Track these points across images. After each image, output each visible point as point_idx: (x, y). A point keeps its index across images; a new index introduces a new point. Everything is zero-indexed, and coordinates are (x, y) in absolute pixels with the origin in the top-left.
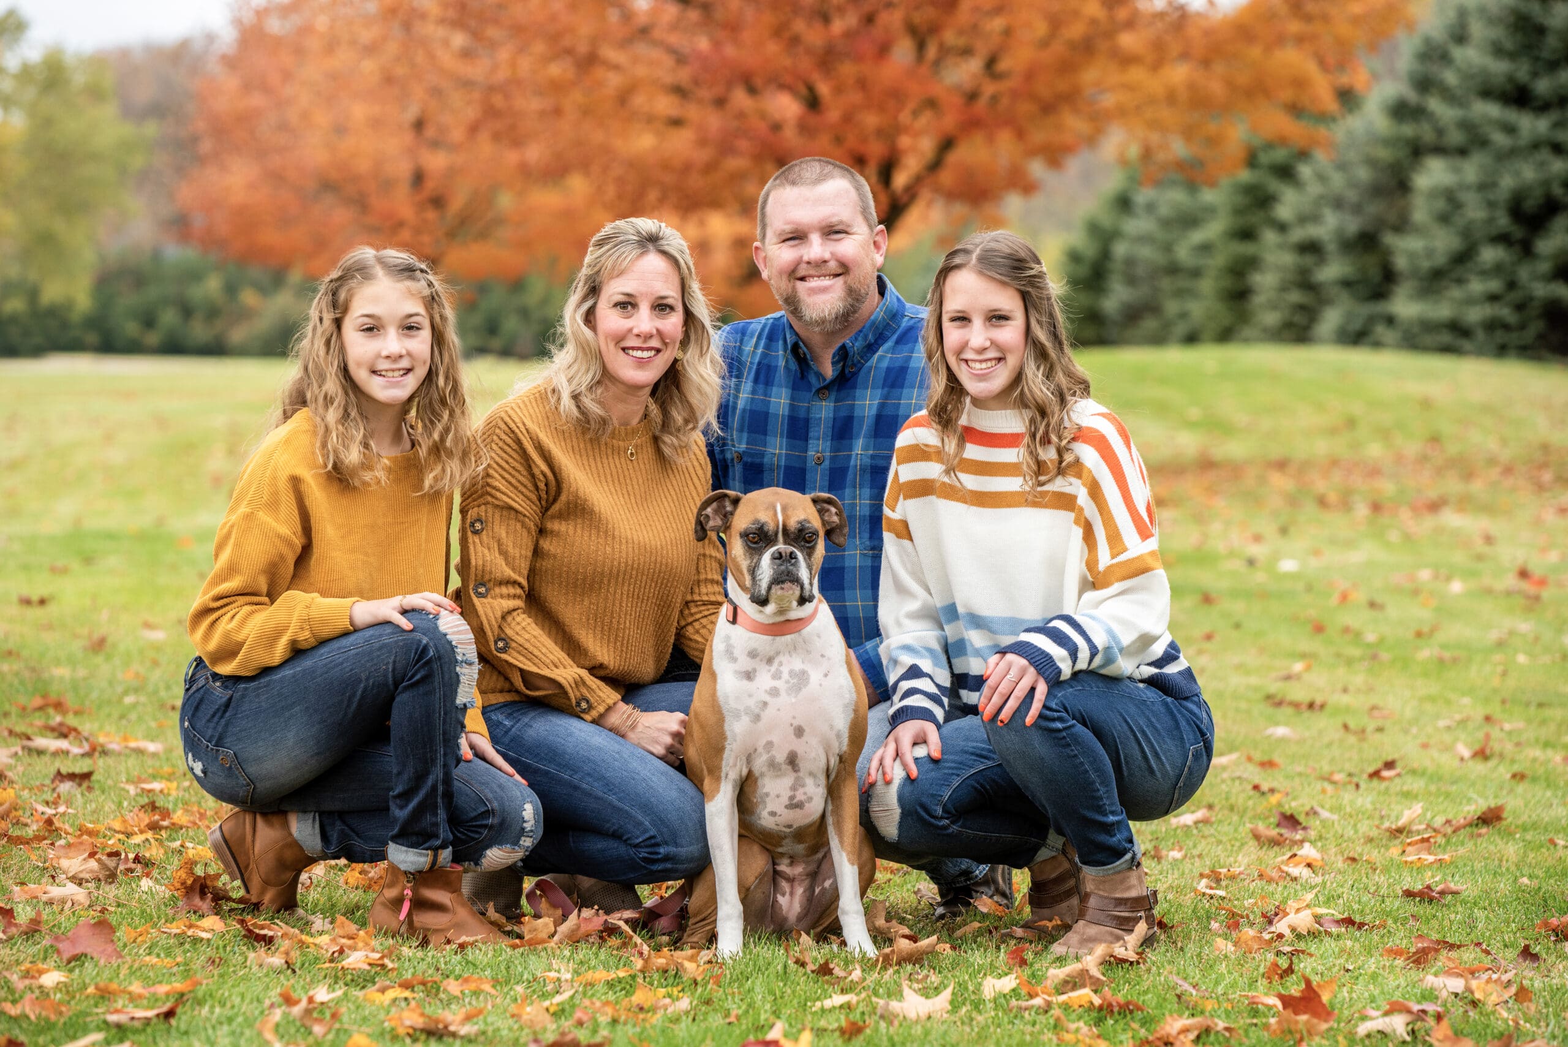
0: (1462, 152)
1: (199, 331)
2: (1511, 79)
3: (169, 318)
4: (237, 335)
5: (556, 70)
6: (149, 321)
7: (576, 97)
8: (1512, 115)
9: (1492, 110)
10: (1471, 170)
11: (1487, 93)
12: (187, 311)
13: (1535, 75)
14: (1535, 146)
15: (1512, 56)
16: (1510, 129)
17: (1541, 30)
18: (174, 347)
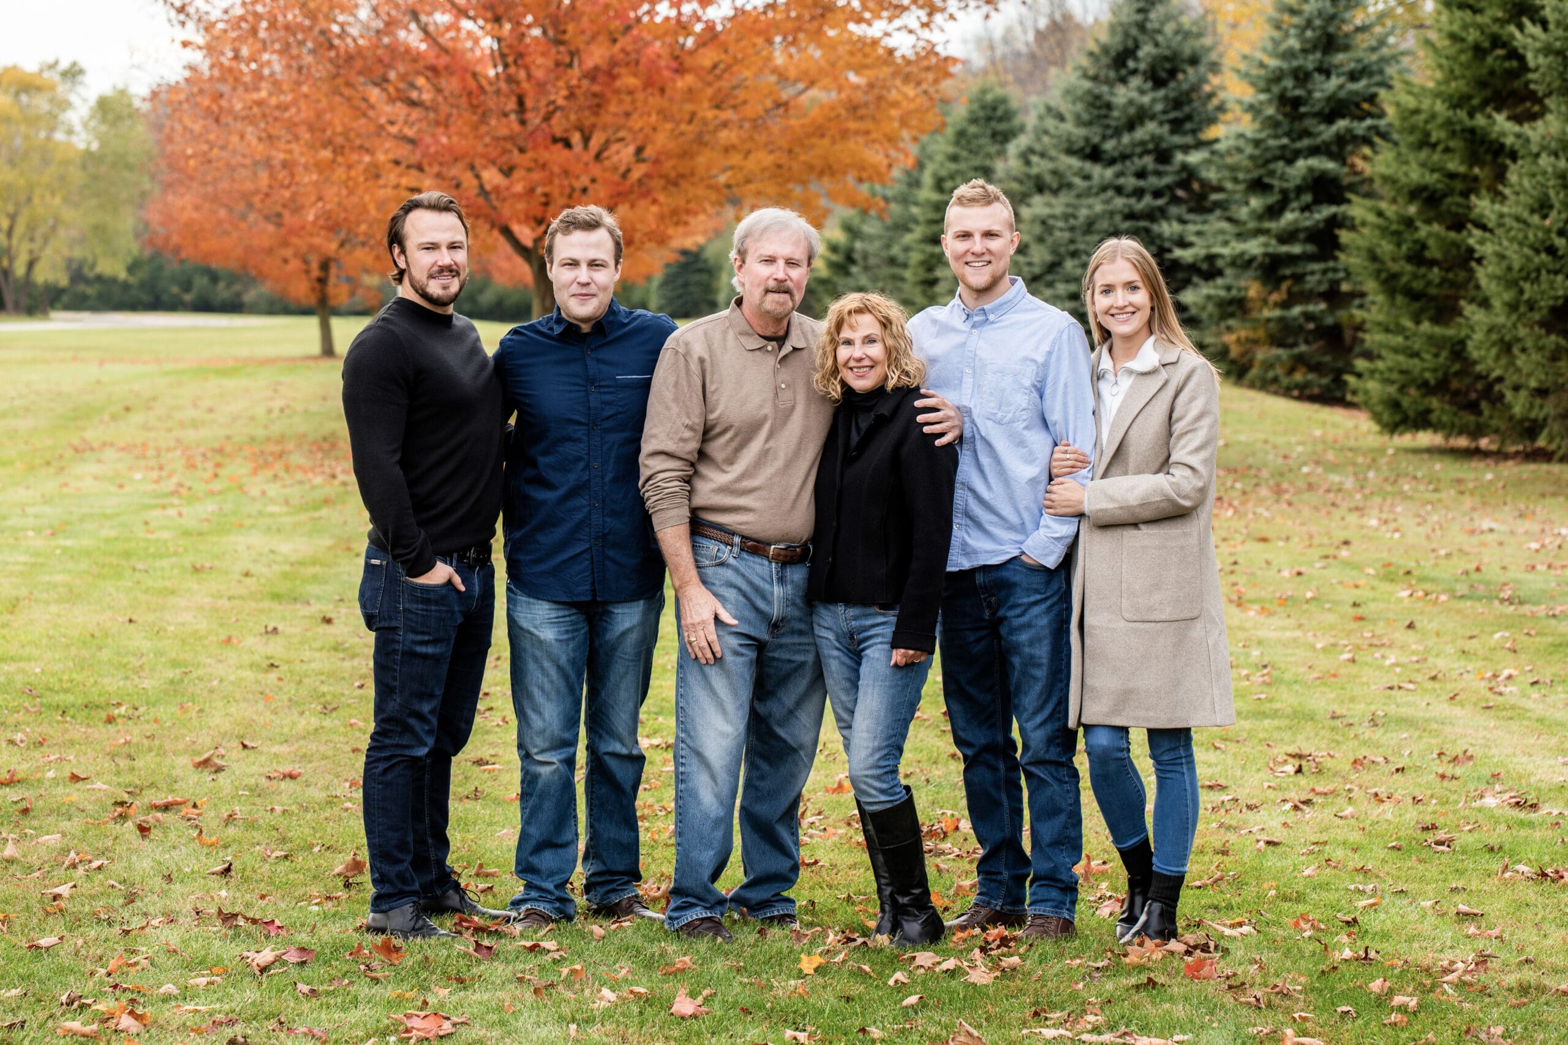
0: (1055, 192)
1: (222, 292)
2: (1087, 140)
3: (201, 282)
4: (249, 297)
5: (326, 154)
6: (187, 286)
7: (340, 173)
8: (1088, 166)
9: (1075, 162)
10: (1058, 204)
11: (1070, 152)
12: (214, 278)
13: (1104, 138)
14: (1104, 189)
15: (1089, 124)
16: (1087, 177)
17: (1109, 106)
18: (204, 306)
